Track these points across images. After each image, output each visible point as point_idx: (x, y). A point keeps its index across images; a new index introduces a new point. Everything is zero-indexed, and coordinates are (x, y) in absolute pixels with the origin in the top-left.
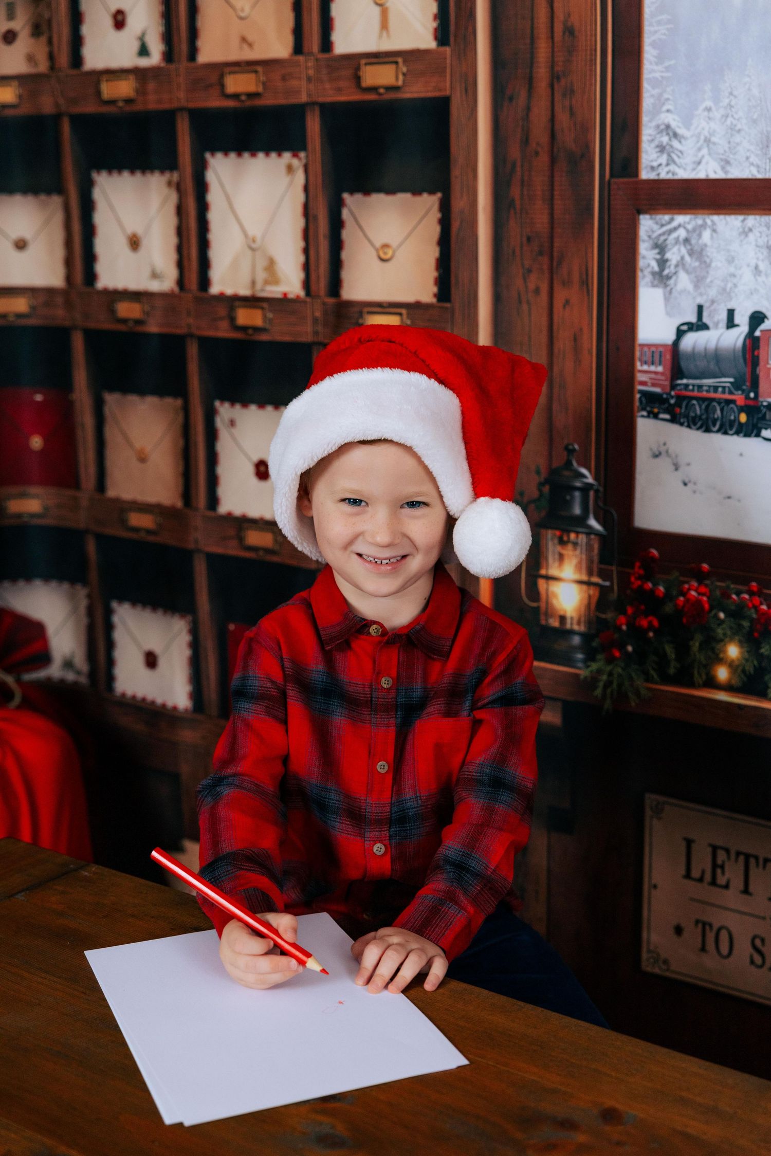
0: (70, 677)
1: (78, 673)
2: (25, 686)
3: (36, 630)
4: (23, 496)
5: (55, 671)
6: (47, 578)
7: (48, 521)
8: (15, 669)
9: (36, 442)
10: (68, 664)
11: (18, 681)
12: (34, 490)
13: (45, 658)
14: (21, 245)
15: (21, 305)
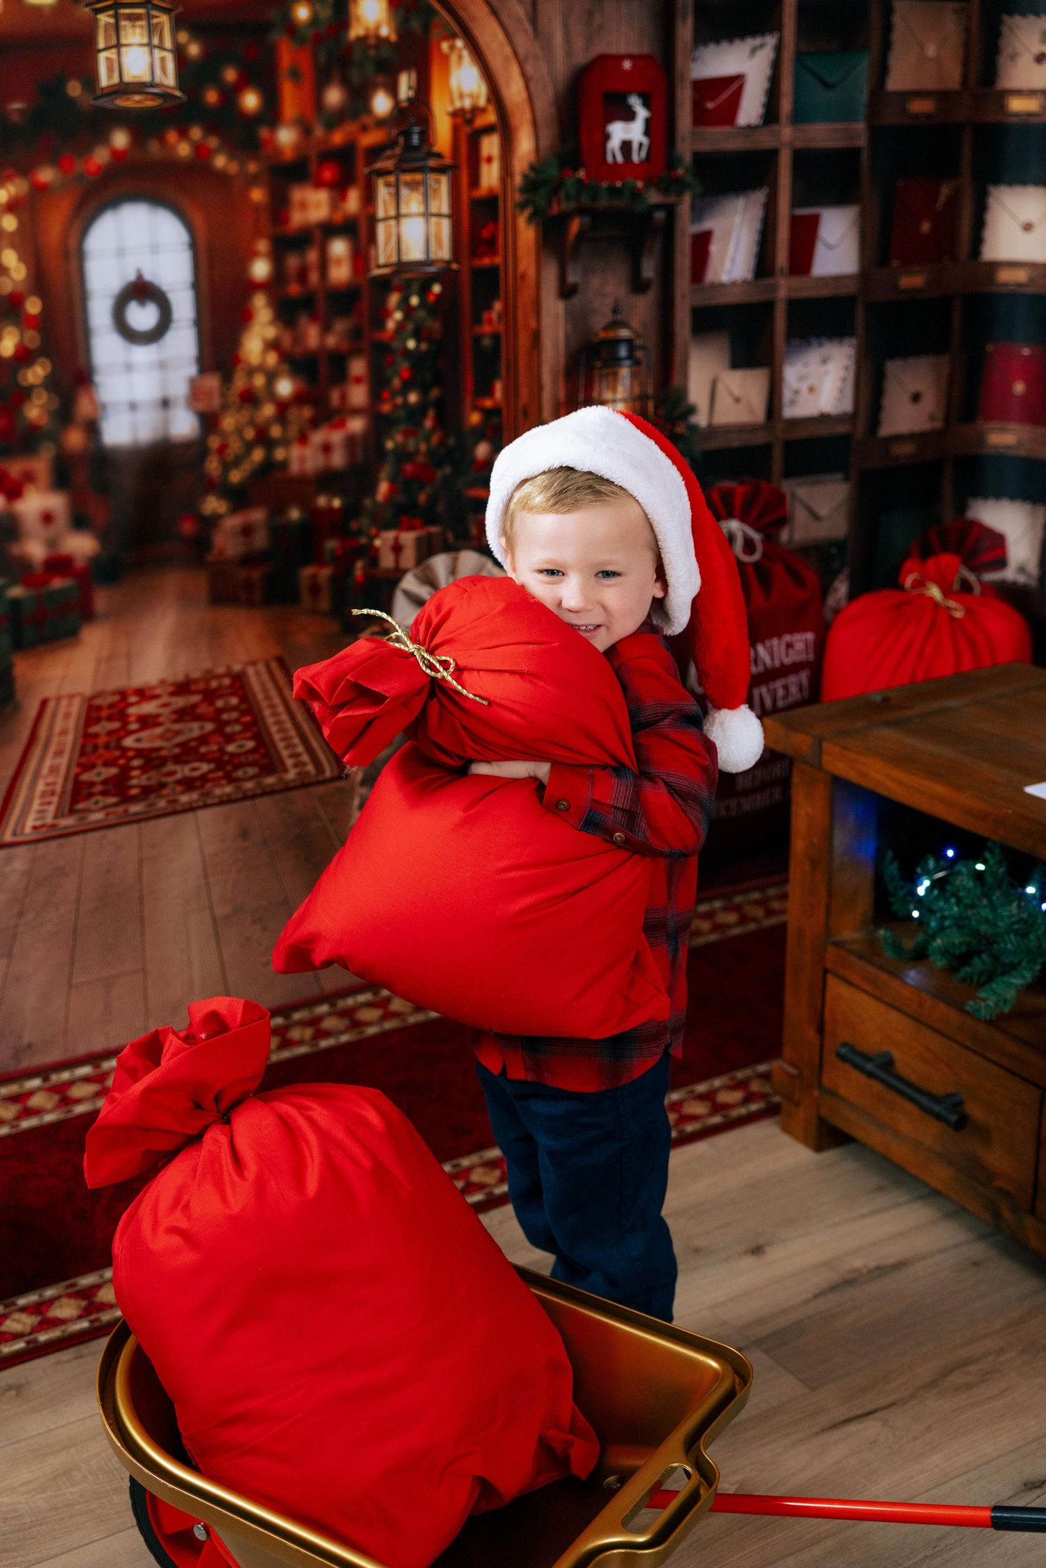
0: (1022, 579)
1: (1029, 575)
2: (984, 585)
3: (998, 541)
4: (1003, 430)
5: (1009, 574)
6: (1013, 497)
7: (1022, 452)
8: (976, 569)
9: (1019, 388)
10: (1022, 569)
11: (979, 580)
12: (1013, 426)
13: (1001, 563)
14: (1028, 227)
15: (1021, 276)
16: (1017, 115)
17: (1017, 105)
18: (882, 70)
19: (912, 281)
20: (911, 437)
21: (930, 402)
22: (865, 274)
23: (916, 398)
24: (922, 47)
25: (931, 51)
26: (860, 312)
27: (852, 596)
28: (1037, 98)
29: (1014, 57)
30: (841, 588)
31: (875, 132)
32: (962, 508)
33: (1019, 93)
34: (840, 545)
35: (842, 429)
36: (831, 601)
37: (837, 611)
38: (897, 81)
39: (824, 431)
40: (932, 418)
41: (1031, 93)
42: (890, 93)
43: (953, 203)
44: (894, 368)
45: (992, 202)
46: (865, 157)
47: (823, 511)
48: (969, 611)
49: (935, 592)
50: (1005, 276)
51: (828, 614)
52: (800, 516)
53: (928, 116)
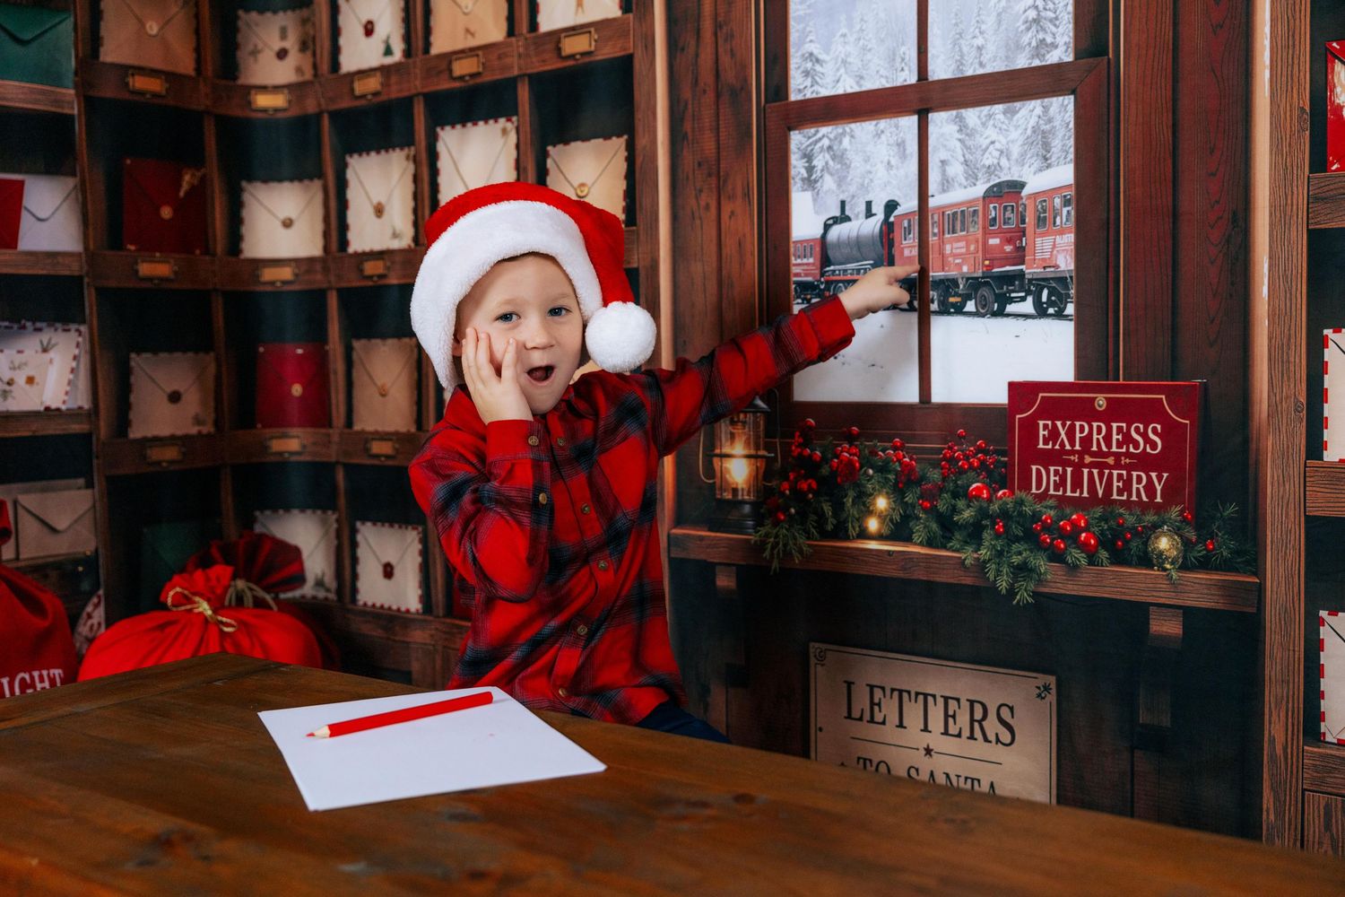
0: (321, 594)
1: (328, 591)
2: (282, 603)
3: (294, 553)
4: (284, 436)
5: (308, 590)
6: (303, 509)
7: (306, 458)
8: (274, 589)
9: (297, 390)
10: (319, 583)
11: (277, 599)
12: (295, 431)
13: (300, 579)
14: (288, 224)
15: (286, 273)
16: (265, 110)
17: (263, 101)
18: (93, 40)
19: (155, 268)
20: (172, 440)
21: (193, 402)
22: (90, 255)
23: (175, 397)
24: (142, 24)
25: (153, 28)
26: (90, 297)
27: (110, 621)
28: (283, 93)
29: (255, 53)
30: (96, 614)
31: (91, 103)
32: (248, 522)
33: (263, 89)
34: (91, 562)
35: (76, 428)
36: (83, 630)
37: (90, 641)
38: (112, 53)
39: (52, 429)
40: (198, 421)
41: (276, 89)
42: (104, 64)
43: (200, 193)
44: (141, 363)
45: (246, 197)
46: (79, 128)
47: (61, 524)
48: (242, 625)
49: (204, 608)
50: (268, 274)
51: (79, 643)
52: (29, 528)
53: (155, 95)
